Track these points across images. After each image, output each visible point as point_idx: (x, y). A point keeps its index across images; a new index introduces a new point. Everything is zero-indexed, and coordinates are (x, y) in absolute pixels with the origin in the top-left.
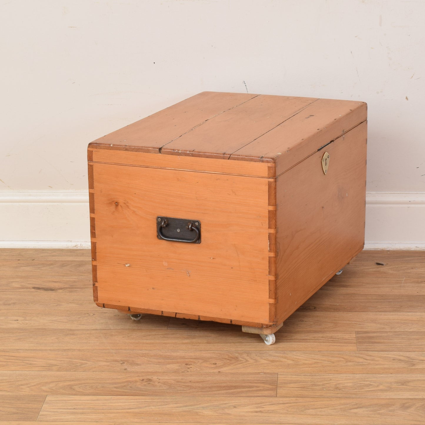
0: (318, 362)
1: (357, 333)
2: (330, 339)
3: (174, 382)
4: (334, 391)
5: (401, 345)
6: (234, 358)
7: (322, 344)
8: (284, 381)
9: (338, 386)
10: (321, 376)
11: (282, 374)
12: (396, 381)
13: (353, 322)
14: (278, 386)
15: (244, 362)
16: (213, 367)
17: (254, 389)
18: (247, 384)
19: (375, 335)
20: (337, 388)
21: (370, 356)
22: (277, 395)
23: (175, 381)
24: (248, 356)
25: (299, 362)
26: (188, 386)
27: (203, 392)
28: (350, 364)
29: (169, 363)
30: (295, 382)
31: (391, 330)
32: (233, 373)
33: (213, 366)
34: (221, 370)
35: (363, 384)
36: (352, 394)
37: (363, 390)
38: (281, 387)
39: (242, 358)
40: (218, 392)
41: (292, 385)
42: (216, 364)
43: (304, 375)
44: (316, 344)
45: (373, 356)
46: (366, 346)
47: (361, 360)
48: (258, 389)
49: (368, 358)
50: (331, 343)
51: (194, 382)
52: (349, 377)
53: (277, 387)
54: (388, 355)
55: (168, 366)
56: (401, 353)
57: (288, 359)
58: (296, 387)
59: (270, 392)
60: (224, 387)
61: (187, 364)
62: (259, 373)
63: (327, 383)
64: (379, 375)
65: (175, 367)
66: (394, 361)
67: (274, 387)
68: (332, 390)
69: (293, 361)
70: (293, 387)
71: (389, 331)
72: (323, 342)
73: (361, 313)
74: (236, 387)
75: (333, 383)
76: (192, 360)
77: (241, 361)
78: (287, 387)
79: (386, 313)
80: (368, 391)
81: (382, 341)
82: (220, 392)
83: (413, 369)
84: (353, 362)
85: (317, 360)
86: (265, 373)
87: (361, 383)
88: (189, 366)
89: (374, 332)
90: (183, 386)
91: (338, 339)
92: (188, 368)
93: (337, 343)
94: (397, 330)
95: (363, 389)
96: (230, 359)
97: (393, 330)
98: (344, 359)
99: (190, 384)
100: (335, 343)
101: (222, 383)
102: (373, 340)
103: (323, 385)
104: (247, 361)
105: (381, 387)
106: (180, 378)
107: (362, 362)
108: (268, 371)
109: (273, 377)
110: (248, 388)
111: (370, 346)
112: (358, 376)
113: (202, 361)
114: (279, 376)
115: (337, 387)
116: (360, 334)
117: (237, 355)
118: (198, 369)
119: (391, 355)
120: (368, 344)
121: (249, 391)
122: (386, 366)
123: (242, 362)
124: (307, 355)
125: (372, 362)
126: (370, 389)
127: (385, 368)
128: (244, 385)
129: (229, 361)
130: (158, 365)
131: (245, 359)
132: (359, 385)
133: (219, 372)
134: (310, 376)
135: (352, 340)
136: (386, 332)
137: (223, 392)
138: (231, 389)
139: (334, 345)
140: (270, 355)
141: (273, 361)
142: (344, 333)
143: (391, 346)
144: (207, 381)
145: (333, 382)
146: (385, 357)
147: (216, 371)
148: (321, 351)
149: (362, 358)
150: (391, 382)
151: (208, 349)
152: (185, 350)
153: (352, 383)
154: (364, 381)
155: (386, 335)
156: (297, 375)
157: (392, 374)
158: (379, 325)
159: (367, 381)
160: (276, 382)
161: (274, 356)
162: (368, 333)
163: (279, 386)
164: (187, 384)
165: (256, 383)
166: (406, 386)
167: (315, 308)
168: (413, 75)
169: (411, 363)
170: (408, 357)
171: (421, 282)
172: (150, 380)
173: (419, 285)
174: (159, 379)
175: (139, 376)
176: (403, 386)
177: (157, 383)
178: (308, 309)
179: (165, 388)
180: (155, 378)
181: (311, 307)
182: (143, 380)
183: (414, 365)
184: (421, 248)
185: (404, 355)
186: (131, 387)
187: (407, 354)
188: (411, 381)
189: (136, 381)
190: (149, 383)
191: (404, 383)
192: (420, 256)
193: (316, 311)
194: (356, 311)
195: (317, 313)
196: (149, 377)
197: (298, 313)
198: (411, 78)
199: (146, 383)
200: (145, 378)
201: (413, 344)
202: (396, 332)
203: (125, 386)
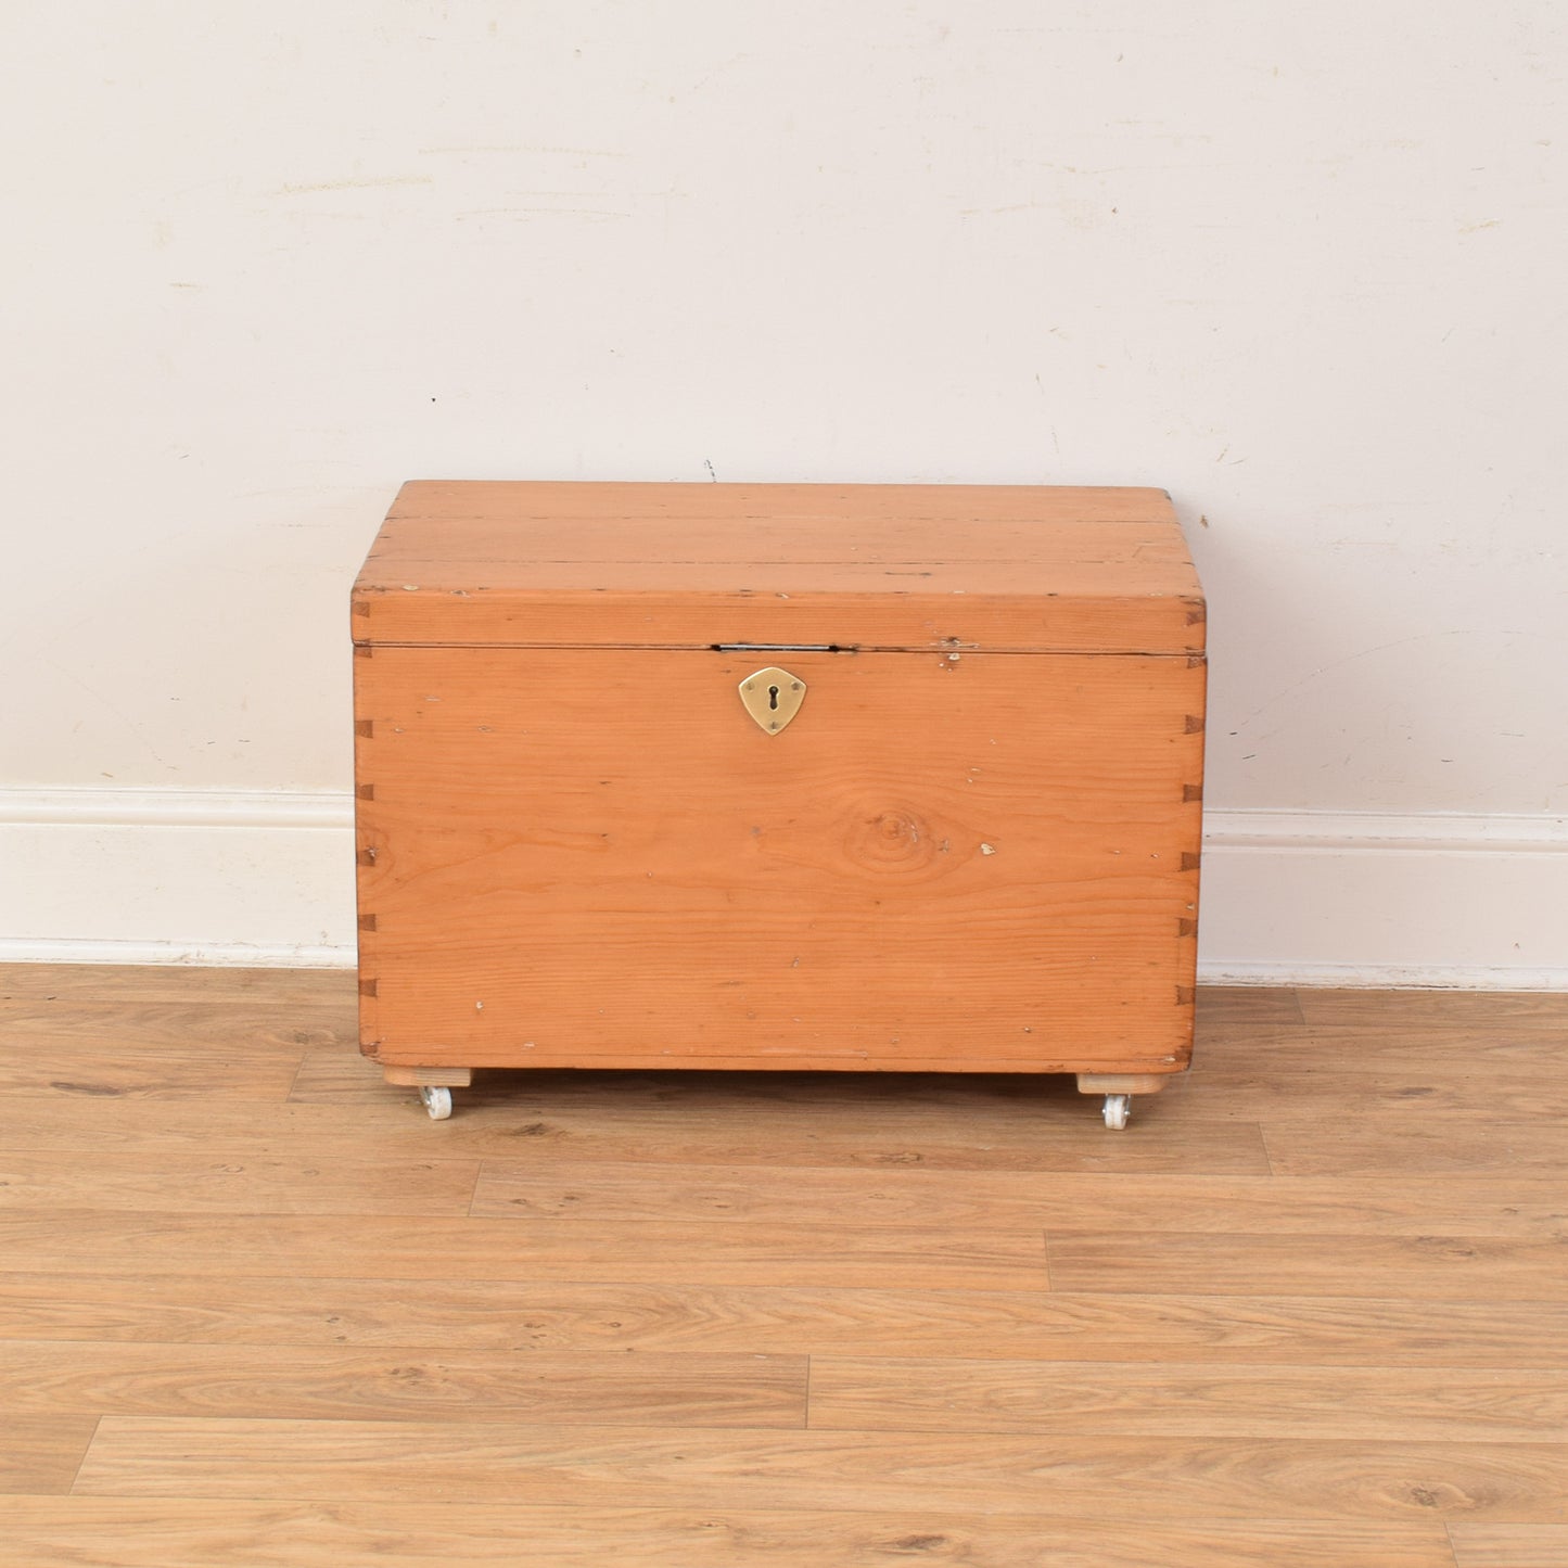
0: (930, 1324)
1: (1050, 1235)
2: (966, 1254)
3: (491, 1378)
4: (983, 1412)
5: (1181, 1272)
6: (673, 1308)
7: (943, 1267)
8: (828, 1381)
9: (993, 1398)
10: (941, 1366)
11: (824, 1357)
12: (1169, 1383)
13: (1036, 1203)
14: (810, 1394)
15: (703, 1319)
16: (606, 1336)
17: (736, 1403)
18: (714, 1389)
19: (1103, 1241)
20: (990, 1404)
21: (1090, 1306)
22: (809, 1423)
23: (494, 1376)
24: (716, 1301)
25: (872, 1322)
26: (535, 1392)
27: (580, 1410)
28: (1026, 1329)
29: (476, 1322)
30: (863, 1384)
31: (1153, 1229)
32: (671, 1354)
33: (611, 1331)
34: (633, 1344)
35: (1069, 1393)
36: (1038, 1422)
37: (1067, 1411)
38: (820, 1398)
39: (699, 1308)
40: (627, 1411)
41: (853, 1393)
42: (619, 1325)
43: (890, 1363)
44: (924, 1267)
45: (1099, 1308)
46: (1080, 1275)
47: (1063, 1319)
48: (750, 1402)
49: (1085, 1312)
50: (971, 1265)
51: (553, 1381)
52: (1025, 1371)
53: (807, 1400)
54: (1143, 1306)
55: (474, 1330)
56: (1185, 1299)
57: (838, 1314)
58: (867, 1400)
59: (785, 1413)
60: (646, 1395)
61: (529, 1326)
62: (750, 1356)
63: (959, 1389)
64: (1118, 1366)
65: (494, 1332)
66: (1163, 1323)
67: (798, 1397)
68: (976, 1410)
69: (856, 1318)
70: (855, 1400)
71: (1148, 1233)
72: (947, 1263)
73: (1060, 1174)
74: (680, 1397)
75: (978, 1387)
76: (544, 1313)
77: (695, 1317)
78: (838, 1399)
79: (1137, 1177)
80: (1084, 1413)
81: (1126, 1260)
82: (633, 1411)
83: (1218, 1347)
84: (1039, 1323)
85: (928, 1316)
86: (770, 1356)
87: (1063, 1390)
88: (536, 1332)
89: (1100, 1234)
90: (519, 1393)
91: (992, 1253)
92: (535, 1337)
93: (989, 1265)
94: (1172, 1227)
95: (1070, 1406)
96: (663, 1310)
97: (1158, 1228)
98: (1011, 1315)
99: (540, 1386)
100: (982, 1265)
101: (639, 1384)
102: (1099, 1259)
103: (948, 1393)
104: (714, 1317)
105: (1125, 1402)
106: (511, 1366)
107: (1066, 1326)
108: (779, 1349)
109: (793, 1368)
110: (721, 1399)
111: (1090, 1275)
112: (1054, 1367)
113: (575, 1316)
114: (812, 1365)
115: (991, 1401)
116: (1056, 1238)
117: (682, 1298)
118: (566, 1341)
119: (1154, 1304)
120: (1081, 1271)
121: (722, 1409)
122: (1140, 1338)
123: (698, 1320)
124: (897, 1300)
125: (1094, 1325)
126: (1090, 1409)
127: (1136, 1345)
128: (706, 1390)
129: (658, 1317)
130: (440, 1327)
131: (708, 1311)
132: (1057, 1395)
133: (629, 1350)
134: (908, 1365)
135: (1033, 1256)
136: (1139, 1234)
137: (642, 1411)
138: (668, 1404)
139: (982, 1273)
140: (784, 1299)
141: (792, 1319)
142: (1011, 1236)
143: (1152, 1275)
144: (591, 1378)
145: (979, 1384)
146: (1136, 1309)
147: (620, 1346)
148: (939, 1290)
149: (1065, 1311)
150: (1155, 1387)
151: (592, 1280)
152: (524, 1282)
153: (1037, 1387)
154: (1074, 1383)
155: (1135, 1242)
156: (871, 1363)
157: (1156, 1361)
158: (1115, 1213)
159: (1081, 1383)
160: (805, 1383)
161: (797, 1304)
162: (1084, 1236)
163: (816, 1394)
164: (531, 1387)
165: (742, 1384)
166: (1201, 1398)
167: (918, 1159)
168: (1226, 450)
169: (1213, 1330)
170: (1207, 1312)
171: (1242, 1083)
172: (416, 1372)
173: (1236, 1091)
174: (447, 1371)
175: (382, 1360)
176: (1192, 1401)
177: (438, 1383)
178: (898, 1161)
179: (464, 1398)
180: (432, 1366)
181: (907, 1155)
182: (396, 1372)
183: (1223, 1335)
184: (1239, 979)
185: (1194, 1306)
186: (359, 1393)
187: (1203, 1302)
188: (1215, 1385)
189: (374, 1376)
190: (414, 1383)
191: (1195, 1390)
192: (1237, 1004)
193: (923, 1166)
194: (1044, 1170)
195: (926, 1174)
196: (416, 1364)
197: (868, 1171)
198: (1219, 460)
199: (404, 1382)
200: (403, 1365)
201: (1220, 1271)
202: (1167, 1234)
203: (339, 1389)
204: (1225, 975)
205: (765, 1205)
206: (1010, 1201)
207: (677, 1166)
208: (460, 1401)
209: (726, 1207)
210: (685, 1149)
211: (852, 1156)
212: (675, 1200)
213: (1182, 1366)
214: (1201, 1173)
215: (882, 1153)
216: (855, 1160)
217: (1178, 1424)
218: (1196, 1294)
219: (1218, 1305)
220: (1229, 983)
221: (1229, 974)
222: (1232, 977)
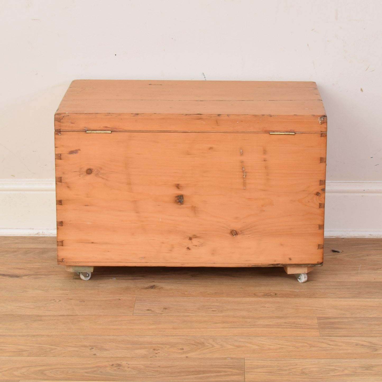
0: (283, 348)
1: (319, 318)
2: (293, 325)
3: (143, 367)
4: (301, 375)
5: (362, 330)
6: (200, 344)
7: (285, 329)
8: (251, 366)
9: (304, 371)
10: (287, 361)
11: (249, 359)
12: (361, 366)
13: (314, 308)
14: (245, 370)
15: (210, 347)
16: (180, 353)
17: (222, 374)
18: (215, 369)
19: (336, 320)
20: (303, 373)
21: (333, 341)
22: (245, 380)
23: (144, 366)
24: (214, 341)
25: (264, 347)
26: (157, 371)
27: (172, 377)
28: (313, 349)
29: (137, 349)
30: (262, 367)
31: (352, 316)
32: (200, 358)
33: (180, 351)
34: (189, 355)
35: (328, 369)
36: (318, 378)
37: (328, 375)
38: (248, 372)
39: (208, 343)
40: (187, 377)
41: (259, 370)
42: (183, 349)
43: (270, 360)
44: (279, 329)
45: (336, 342)
46: (329, 331)
47: (325, 345)
48: (226, 373)
49: (332, 343)
50: (295, 328)
51: (163, 367)
52: (314, 362)
53: (244, 372)
54: (350, 341)
55: (137, 351)
56: (363, 339)
57: (253, 345)
58: (263, 372)
59: (238, 377)
60: (193, 372)
61: (154, 350)
62: (225, 358)
63: (293, 368)
64: (343, 360)
65: (143, 352)
66: (357, 346)
67: (242, 372)
68: (299, 375)
69: (258, 346)
70: (260, 372)
71: (350, 317)
72: (287, 328)
73: (321, 299)
74: (204, 372)
75: (299, 368)
76: (159, 345)
77: (207, 346)
78: (255, 372)
79: (345, 299)
80: (334, 375)
81: (344, 326)
82: (189, 377)
83: (375, 354)
84: (317, 347)
85: (282, 345)
86: (232, 358)
87: (326, 368)
88: (157, 352)
89: (335, 318)
90: (152, 371)
91: (301, 324)
92: (156, 353)
93: (300, 328)
94: (358, 315)
95: (329, 373)
96: (197, 344)
97: (353, 316)
98: (308, 344)
99: (159, 369)
100: (298, 328)
101: (190, 368)
102: (335, 326)
103: (289, 369)
104: (213, 346)
105: (346, 372)
106: (149, 363)
107: (326, 348)
108: (234, 356)
109: (240, 362)
110: (216, 373)
111: (332, 331)
112: (323, 361)
113: (168, 346)
114: (245, 361)
115: (304, 372)
116: (321, 319)
117: (203, 340)
118: (166, 355)
119: (354, 340)
120: (330, 330)
121: (217, 376)
122: (349, 351)
123: (208, 347)
124: (271, 340)
125: (335, 347)
126: (335, 374)
127: (349, 353)
128: (212, 370)
129: (195, 346)
130: (126, 351)
131: (211, 344)
132: (325, 370)
133: (187, 357)
134: (276, 361)
135: (314, 325)
136: (347, 318)
137: (192, 377)
138: (200, 374)
139: (298, 331)
140: (236, 340)
141: (238, 347)
142: (306, 319)
143: (352, 331)
144: (175, 366)
145: (299, 366)
146: (348, 342)
147: (184, 356)
148: (285, 336)
149: (325, 343)
150: (355, 367)
151: (174, 335)
152: (152, 336)
153: (318, 367)
154: (330, 366)
155: (346, 320)
156: (264, 360)
157: (355, 359)
158: (339, 311)
159: (332, 366)
160: (244, 367)
161: (240, 342)
162: (330, 319)
163: (247, 371)
164: (156, 369)
165: (223, 368)
166: (371, 370)
167: (275, 295)
168: (368, 67)
169: (373, 348)
170: (370, 342)
171: (377, 269)
172: (119, 365)
173: (376, 272)
174: (129, 365)
175: (108, 361)
176: (368, 371)
177: (126, 368)
178: (269, 295)
179: (135, 373)
180: (124, 363)
181: (272, 293)
182: (113, 365)
183: (376, 350)
184: (374, 236)
185: (366, 341)
186: (101, 372)
187: (369, 339)
188: (374, 366)
189: (106, 367)
190: (119, 369)
191: (368, 368)
192: (374, 244)
193: (277, 297)
194: (316, 298)
195: (278, 299)
196: (119, 362)
197: (259, 299)
198: (366, 70)
199: (115, 368)
200: (114, 363)
201: (374, 330)
202: (356, 318)
203: (95, 371)
204: (370, 235)
205: (228, 310)
206: (306, 308)
207: (198, 298)
208: (134, 374)
209: (215, 311)
210: (201, 292)
211: (254, 294)
212: (199, 309)
213: (364, 360)
214: (366, 298)
215: (263, 293)
216: (255, 295)
217: (364, 379)
218: (366, 337)
219: (374, 340)
220: (371, 237)
221: (371, 234)
222: (372, 235)
